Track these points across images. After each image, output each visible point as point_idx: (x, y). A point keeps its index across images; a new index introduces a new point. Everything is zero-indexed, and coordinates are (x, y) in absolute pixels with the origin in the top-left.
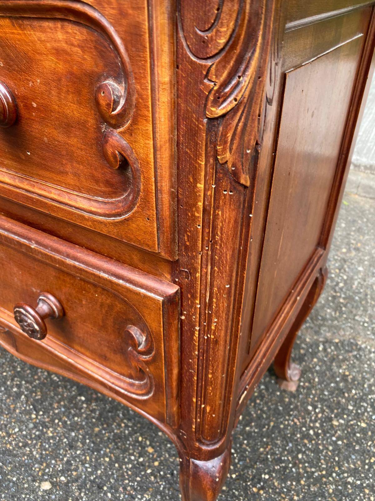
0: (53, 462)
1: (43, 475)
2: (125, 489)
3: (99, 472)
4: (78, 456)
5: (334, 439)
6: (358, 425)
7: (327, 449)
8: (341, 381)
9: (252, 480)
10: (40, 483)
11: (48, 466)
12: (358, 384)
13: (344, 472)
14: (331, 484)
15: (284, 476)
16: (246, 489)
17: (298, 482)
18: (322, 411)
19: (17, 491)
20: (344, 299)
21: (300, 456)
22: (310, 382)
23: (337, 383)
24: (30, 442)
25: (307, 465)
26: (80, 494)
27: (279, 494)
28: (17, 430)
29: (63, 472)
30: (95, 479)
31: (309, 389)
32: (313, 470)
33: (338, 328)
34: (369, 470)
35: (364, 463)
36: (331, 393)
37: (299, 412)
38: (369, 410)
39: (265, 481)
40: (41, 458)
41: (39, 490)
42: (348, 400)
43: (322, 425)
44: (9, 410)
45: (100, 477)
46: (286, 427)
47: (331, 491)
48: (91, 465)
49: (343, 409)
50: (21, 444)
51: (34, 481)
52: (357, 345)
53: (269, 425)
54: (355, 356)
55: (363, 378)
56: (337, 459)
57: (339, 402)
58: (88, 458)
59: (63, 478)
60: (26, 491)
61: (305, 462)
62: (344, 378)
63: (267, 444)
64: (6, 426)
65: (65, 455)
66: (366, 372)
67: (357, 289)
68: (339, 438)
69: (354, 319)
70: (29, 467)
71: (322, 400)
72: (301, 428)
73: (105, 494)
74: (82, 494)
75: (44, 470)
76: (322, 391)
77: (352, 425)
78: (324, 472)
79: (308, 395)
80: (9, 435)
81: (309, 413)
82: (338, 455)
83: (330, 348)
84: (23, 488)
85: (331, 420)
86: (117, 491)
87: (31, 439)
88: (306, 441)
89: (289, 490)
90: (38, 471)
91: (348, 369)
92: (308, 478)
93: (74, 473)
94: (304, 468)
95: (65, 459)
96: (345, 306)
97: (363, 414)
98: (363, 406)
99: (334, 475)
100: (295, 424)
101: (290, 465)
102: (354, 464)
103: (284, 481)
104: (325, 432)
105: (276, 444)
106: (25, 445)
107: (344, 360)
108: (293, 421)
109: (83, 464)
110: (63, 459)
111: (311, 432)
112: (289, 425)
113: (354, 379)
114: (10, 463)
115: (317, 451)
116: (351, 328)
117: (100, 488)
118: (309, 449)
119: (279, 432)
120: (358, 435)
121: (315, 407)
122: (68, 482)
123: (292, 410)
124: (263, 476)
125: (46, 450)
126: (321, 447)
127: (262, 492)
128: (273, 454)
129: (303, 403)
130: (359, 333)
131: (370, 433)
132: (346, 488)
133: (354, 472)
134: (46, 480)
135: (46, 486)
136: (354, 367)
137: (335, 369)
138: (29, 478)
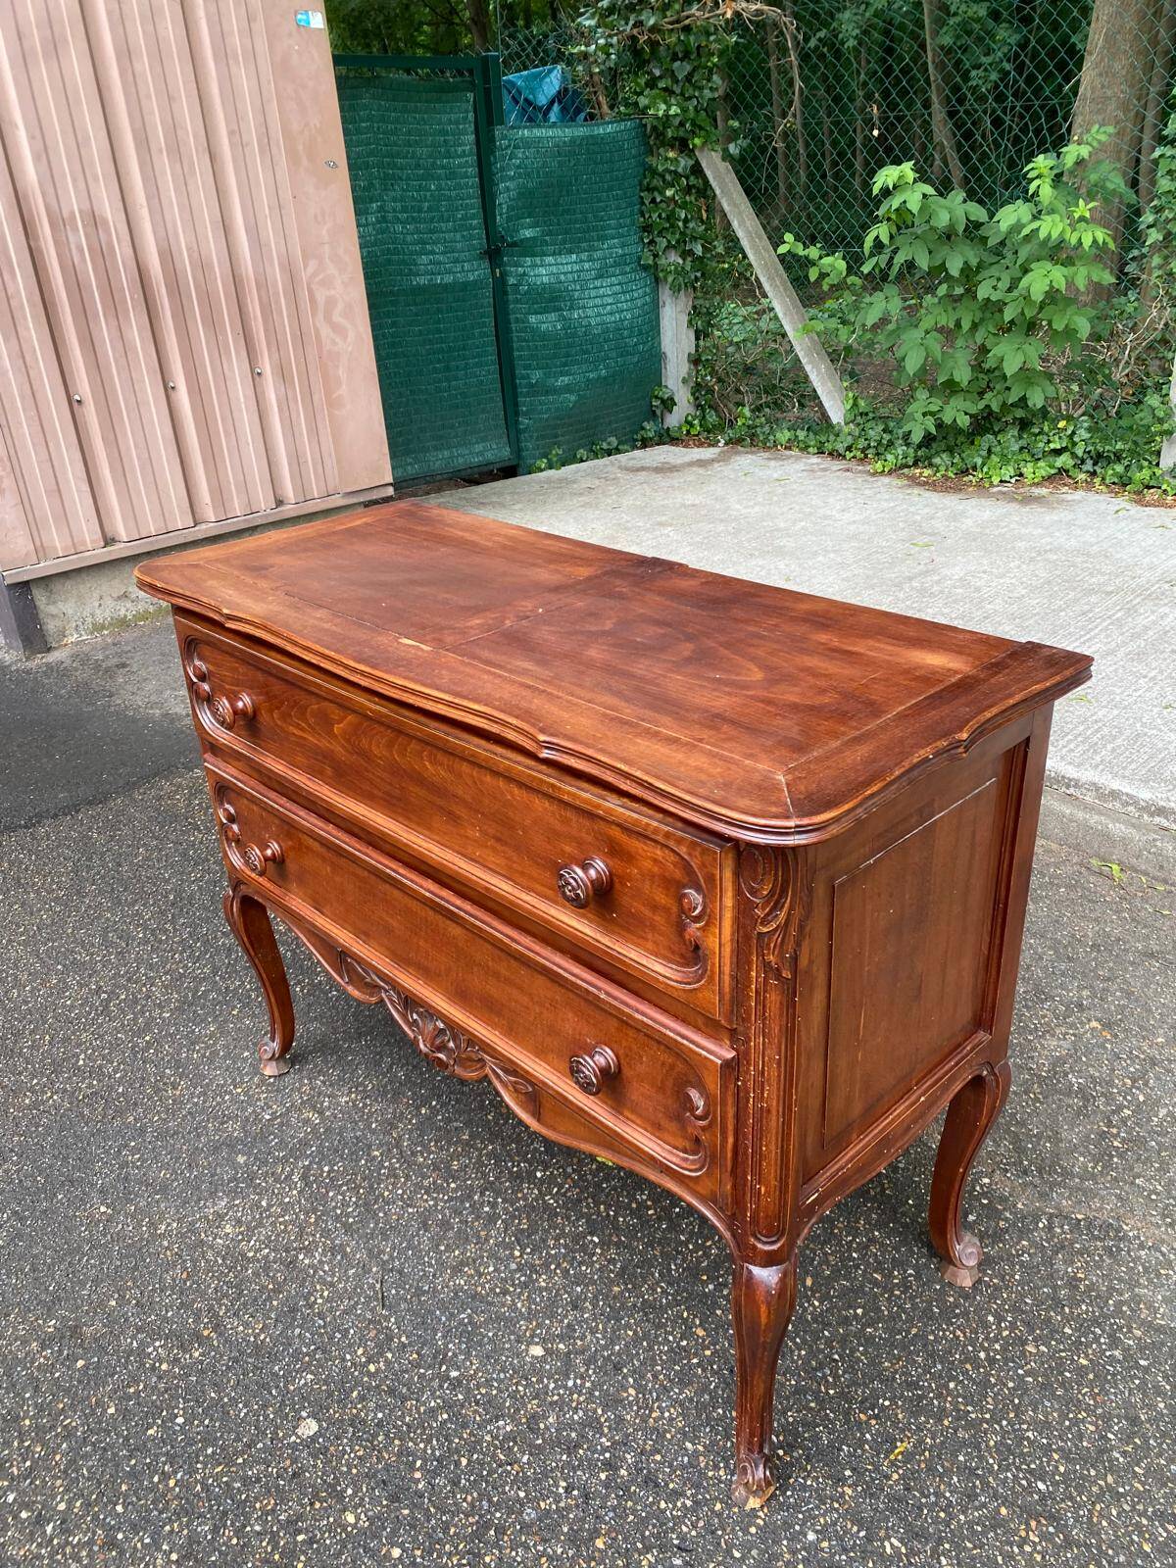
0: (547, 1322)
1: (532, 1336)
2: (655, 1376)
3: (617, 1348)
4: (586, 1321)
5: (1020, 1372)
6: (1073, 1360)
7: (1005, 1385)
8: (1064, 1287)
9: (862, 1402)
10: (528, 1346)
11: (539, 1326)
12: (1098, 1296)
13: (1022, 1422)
14: (995, 1433)
15: (916, 1408)
16: (847, 1413)
17: (940, 1420)
18: (1013, 1326)
19: (494, 1350)
20: (1123, 1141)
21: (952, 1385)
22: (1003, 1279)
23: (1055, 1288)
24: (512, 1289)
25: (960, 1400)
26: (587, 1370)
27: (903, 1431)
28: (491, 1269)
29: (561, 1338)
30: (609, 1356)
31: (996, 1288)
32: (970, 1408)
33: (1090, 1194)
34: (1069, 1428)
35: (1064, 1416)
36: (1038, 1303)
37: (968, 1320)
38: (1102, 1340)
39: (883, 1408)
40: (529, 1314)
41: (527, 1355)
42: (1067, 1320)
43: (1004, 1349)
44: (479, 1237)
45: (619, 1354)
46: (937, 1340)
47: (992, 1443)
48: (604, 1337)
49: (1053, 1331)
50: (498, 1290)
51: (518, 1341)
52: (1119, 1230)
53: (908, 1332)
54: (1108, 1250)
55: (1111, 1289)
56: (1017, 1401)
57: (1049, 1319)
58: (600, 1326)
59: (561, 1346)
60: (507, 1353)
61: (959, 1395)
62: (1073, 1283)
63: (899, 1359)
64: (474, 1261)
65: (566, 1316)
66: (1120, 1280)
67: (1161, 1125)
68: (1028, 1373)
69: (1133, 1183)
70: (511, 1323)
71: (1016, 1309)
72: (965, 1346)
73: (625, 1377)
74: (591, 1372)
75: (534, 1331)
76: (1023, 1296)
77: (1061, 1358)
78: (988, 1416)
79: (992, 1298)
80: (480, 1275)
81: (986, 1325)
82: (1020, 1397)
83: (1062, 1227)
84: (503, 1349)
85: (1024, 1343)
86: (643, 1377)
87: (513, 1285)
88: (968, 1366)
89: (919, 1429)
90: (526, 1331)
91: (1086, 1268)
92: (958, 1418)
93: (579, 1343)
94: (955, 1404)
95: (566, 1321)
96: (1121, 1156)
97: (1088, 1345)
98: (1093, 1333)
99: (1004, 1423)
100: (958, 1338)
101: (931, 1395)
102: (1046, 1415)
103: (916, 1415)
104: (1006, 1360)
105: (915, 1362)
106: (505, 1292)
108: (954, 1333)
109: (593, 1333)
110: (562, 1321)
111: (982, 1355)
112: (944, 1337)
113: (1090, 1288)
114: (482, 1312)
115: (985, 1384)
116: (1119, 1197)
117: (617, 1368)
118: (970, 1378)
119: (924, 1346)
120: (1068, 1374)
121: (1000, 1319)
122: (569, 1353)
123: (957, 1316)
124: (881, 1401)
125: (536, 1304)
126: (993, 1380)
127: (873, 1422)
128: (907, 1374)
129: (979, 1309)
130: (1132, 1211)
131: (1091, 1376)
132: (1020, 1444)
133: (1043, 1427)
134: (537, 1344)
135: (537, 1351)
136: (1100, 1268)
137: (1059, 1265)
138: (512, 1337)
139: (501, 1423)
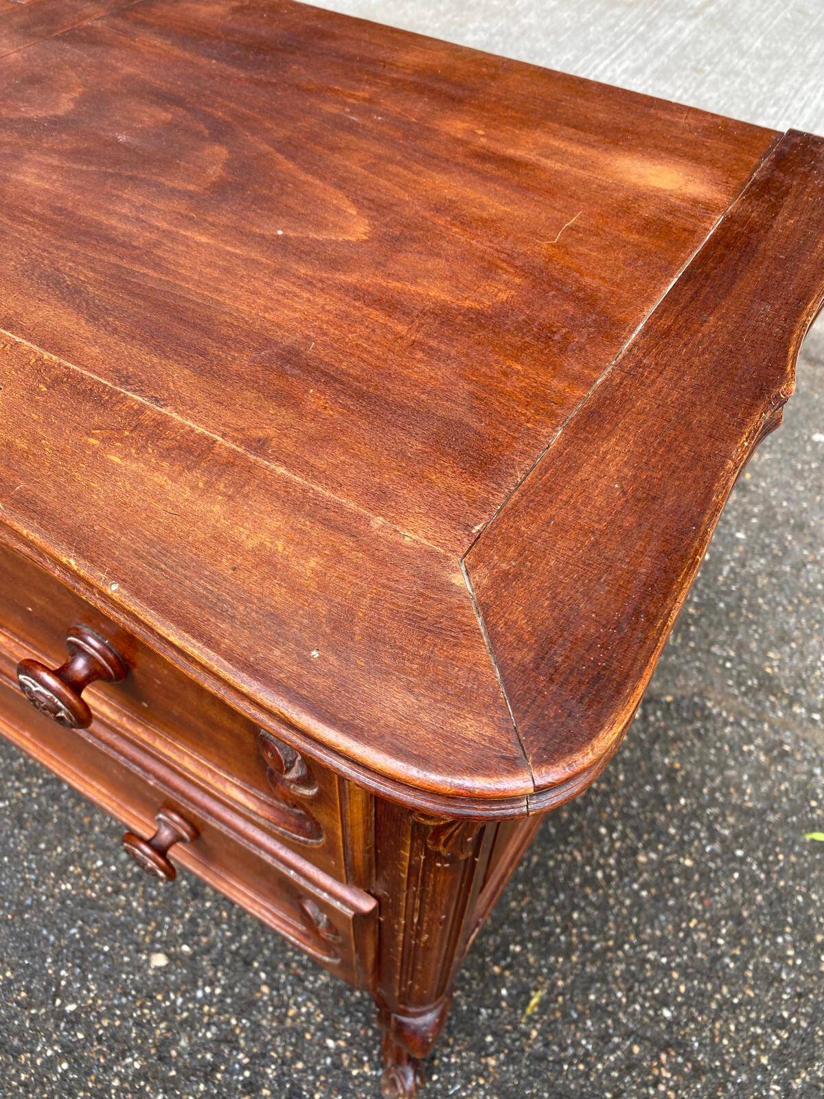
0: (167, 919)
1: (153, 942)
2: (287, 965)
3: (245, 938)
4: (208, 911)
6: (679, 863)
7: (622, 904)
8: (663, 781)
9: (493, 954)
10: (148, 955)
11: (159, 927)
12: (694, 786)
13: (642, 943)
14: (619, 961)
15: (546, 947)
16: (483, 968)
17: (567, 957)
18: (624, 837)
19: (113, 968)
20: (697, 606)
21: (575, 915)
22: (608, 782)
23: (656, 784)
24: (124, 886)
25: (585, 929)
26: (215, 973)
27: (535, 976)
28: (99, 863)
29: (185, 938)
30: (238, 949)
31: (606, 795)
32: (594, 938)
33: (675, 671)
34: (684, 940)
35: (678, 928)
36: (643, 803)
37: (583, 837)
38: (702, 835)
39: (515, 956)
40: (147, 912)
41: (149, 966)
42: (670, 817)
43: (618, 862)
44: (82, 826)
45: (247, 946)
46: (558, 865)
47: (618, 973)
48: (230, 926)
49: (660, 833)
50: (109, 889)
51: (139, 951)
52: (704, 708)
53: (529, 861)
54: (697, 732)
55: (704, 775)
56: (635, 920)
57: (654, 821)
58: (225, 914)
59: (185, 948)
60: (127, 969)
61: (583, 925)
62: (670, 774)
63: (523, 894)
64: (80, 855)
65: (186, 910)
66: (711, 764)
67: (725, 584)
68: (644, 886)
69: (709, 652)
70: (127, 928)
71: (625, 817)
72: (583, 867)
73: (256, 973)
74: (219, 974)
75: (153, 933)
76: (628, 799)
77: (669, 862)
78: (611, 943)
79: (602, 806)
80: (87, 872)
81: (599, 838)
82: (638, 915)
83: (654, 714)
84: (122, 964)
85: (635, 852)
86: (275, 968)
87: (126, 880)
88: (588, 890)
89: (552, 970)
90: (144, 936)
91: (681, 757)
92: (584, 951)
93: (204, 940)
94: (580, 935)
95: (187, 916)
96: (696, 622)
97: (691, 842)
98: (694, 828)
99: (627, 947)
100: (574, 859)
101: (558, 930)
102: (662, 929)
103: (545, 955)
104: (621, 875)
105: (539, 894)
106: (117, 891)
107: (678, 738)
108: (571, 853)
109: (217, 924)
110: (182, 916)
111: (600, 874)
112: (563, 861)
113: (686, 778)
114: (96, 921)
115: (603, 907)
116: (700, 671)
117: (248, 963)
118: (591, 904)
119: (546, 874)
120: (676, 880)
121: (611, 829)
122: (195, 954)
123: (572, 834)
124: (512, 947)
125: (153, 899)
126: (612, 901)
127: (507, 973)
128: (532, 911)
129: (591, 821)
130: (712, 684)
131: (696, 877)
132: (642, 968)
133: (660, 944)
134: (158, 951)
135: (159, 960)
136: (691, 753)
137: (657, 756)
138: (131, 947)
139: (129, 1060)
